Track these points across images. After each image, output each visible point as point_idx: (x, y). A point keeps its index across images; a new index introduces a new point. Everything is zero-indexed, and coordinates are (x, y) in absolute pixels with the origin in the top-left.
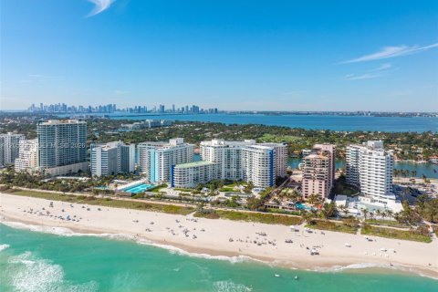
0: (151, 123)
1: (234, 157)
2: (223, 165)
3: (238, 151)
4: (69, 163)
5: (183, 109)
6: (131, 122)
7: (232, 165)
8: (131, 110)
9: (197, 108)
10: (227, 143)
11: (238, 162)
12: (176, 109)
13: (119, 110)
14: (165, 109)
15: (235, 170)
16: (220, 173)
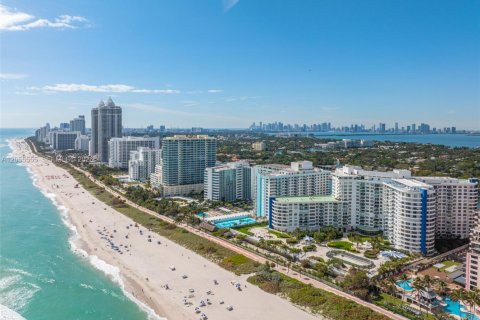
0: (348, 143)
1: (371, 195)
2: (354, 206)
3: (377, 185)
4: (193, 183)
5: (409, 127)
6: (326, 141)
7: (368, 207)
8: (347, 129)
9: (428, 127)
10: (362, 173)
11: (377, 204)
12: (400, 128)
13: (334, 129)
14: (387, 129)
15: (372, 215)
16: (346, 217)
